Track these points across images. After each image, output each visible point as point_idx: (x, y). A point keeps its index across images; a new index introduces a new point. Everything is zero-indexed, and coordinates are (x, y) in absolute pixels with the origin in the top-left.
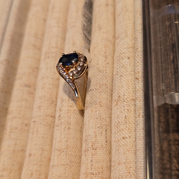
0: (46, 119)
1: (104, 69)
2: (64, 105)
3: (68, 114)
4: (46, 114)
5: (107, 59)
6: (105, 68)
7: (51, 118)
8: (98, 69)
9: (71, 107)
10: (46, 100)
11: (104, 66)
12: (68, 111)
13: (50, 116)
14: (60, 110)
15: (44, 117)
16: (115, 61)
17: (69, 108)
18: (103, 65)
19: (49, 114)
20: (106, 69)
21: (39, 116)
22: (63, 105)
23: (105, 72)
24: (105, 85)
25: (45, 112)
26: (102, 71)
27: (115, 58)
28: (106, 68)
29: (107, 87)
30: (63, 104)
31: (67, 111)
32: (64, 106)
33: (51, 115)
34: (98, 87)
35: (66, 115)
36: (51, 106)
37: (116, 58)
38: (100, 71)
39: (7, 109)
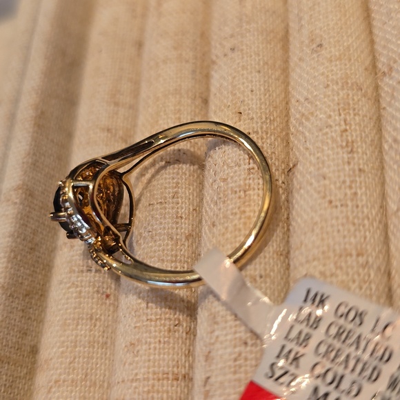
0: (158, 392)
1: (349, 192)
2: (221, 338)
3: (235, 373)
4: (156, 369)
5: (355, 155)
6: (350, 187)
7: (175, 383)
8: (324, 197)
9: (246, 343)
10: (151, 320)
11: (344, 182)
12: (235, 360)
13: (170, 376)
14: (208, 357)
15: (151, 382)
16: (386, 158)
17: (237, 350)
18: (342, 179)
19: (166, 369)
20: (356, 194)
21: (132, 381)
22: (217, 337)
23: (349, 203)
24: (358, 255)
25: (151, 364)
26: (340, 200)
27: (386, 147)
28: (353, 191)
29: (367, 262)
30: (216, 333)
31: (231, 363)
32: (221, 343)
33: (173, 374)
34: (332, 266)
35: (230, 376)
36: (171, 341)
37: (391, 147)
38: (333, 204)
39: (34, 351)
